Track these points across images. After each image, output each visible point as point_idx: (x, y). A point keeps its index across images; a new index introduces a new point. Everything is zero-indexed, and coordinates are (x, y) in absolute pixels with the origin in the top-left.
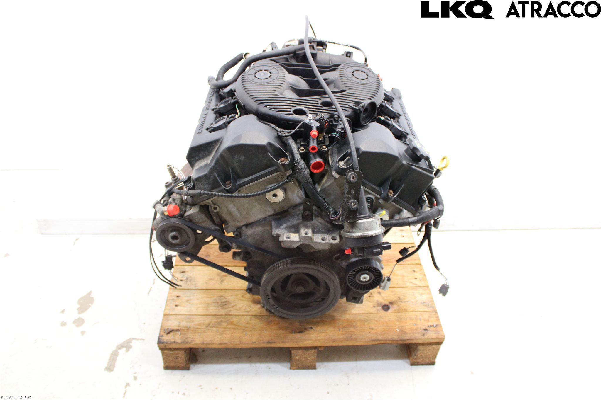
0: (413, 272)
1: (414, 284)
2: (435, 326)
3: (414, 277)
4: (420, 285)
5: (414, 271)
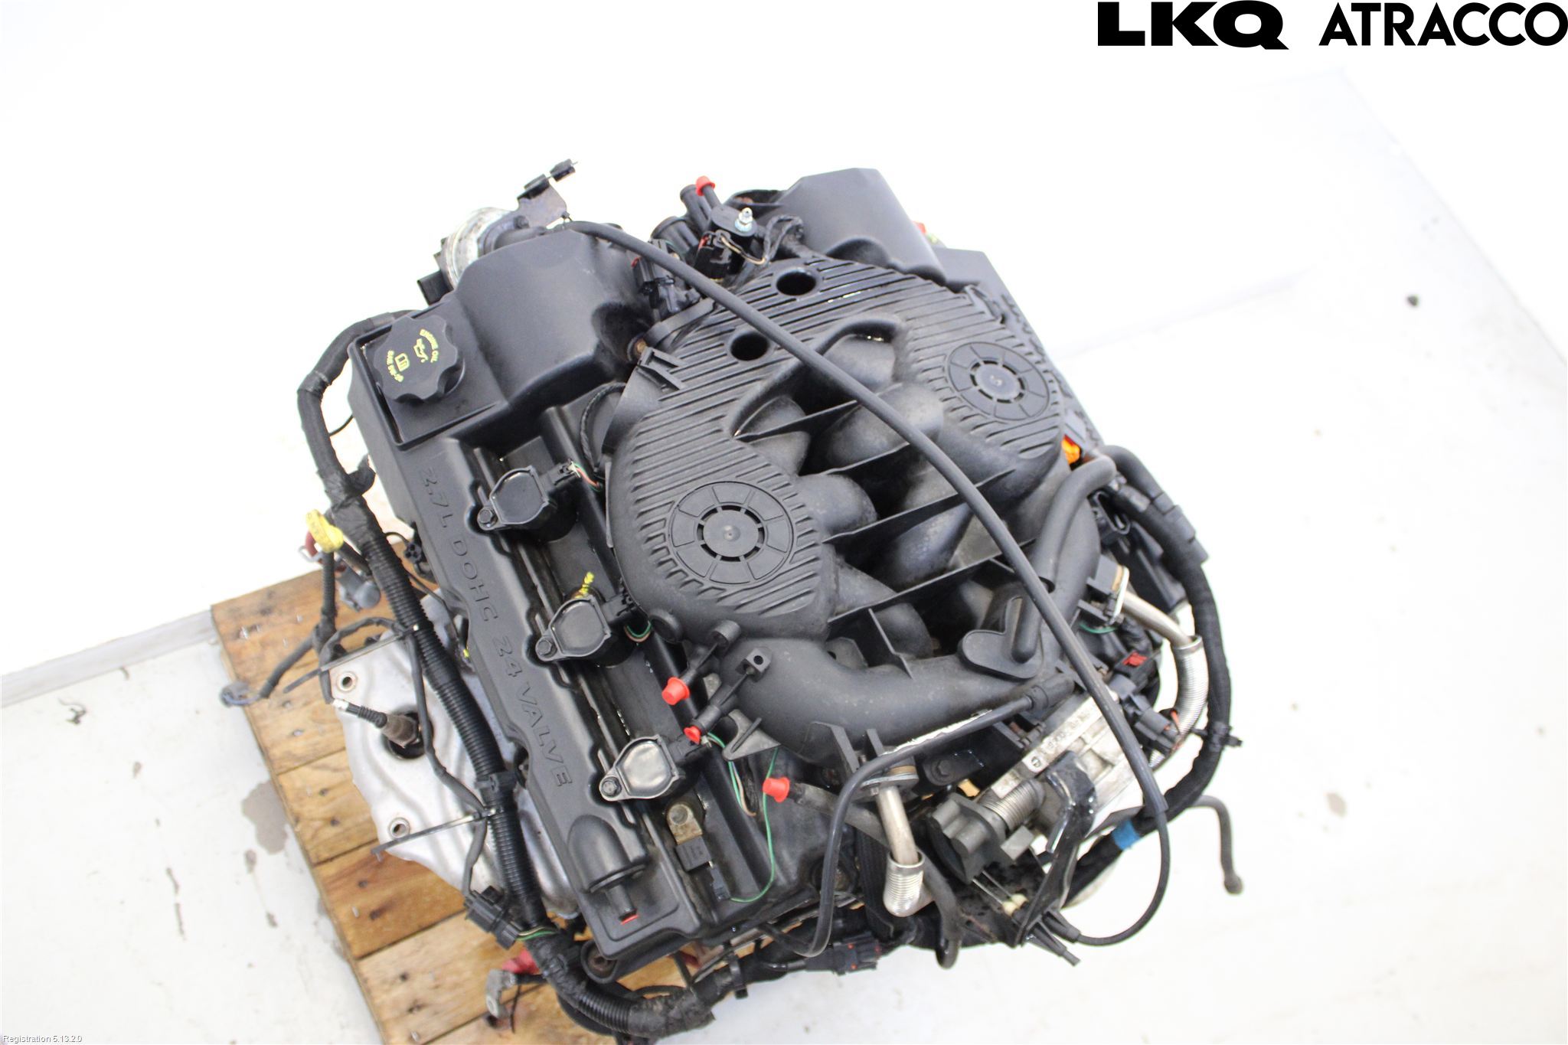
0: (338, 818)
1: (324, 767)
2: (244, 633)
3: (330, 795)
4: (305, 770)
5: (333, 822)
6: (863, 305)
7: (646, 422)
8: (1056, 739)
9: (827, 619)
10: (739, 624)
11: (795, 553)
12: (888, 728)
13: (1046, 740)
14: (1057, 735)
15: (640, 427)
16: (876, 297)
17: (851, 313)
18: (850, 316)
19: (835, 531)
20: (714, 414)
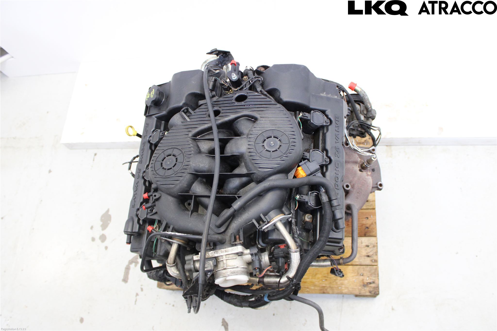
6: (251, 109)
7: (175, 127)
8: (214, 253)
9: (178, 193)
10: (157, 185)
11: (178, 173)
12: (176, 227)
13: (212, 252)
14: (216, 252)
15: (174, 128)
16: (258, 108)
17: (246, 111)
18: (246, 112)
19: (197, 171)
20: (190, 130)
